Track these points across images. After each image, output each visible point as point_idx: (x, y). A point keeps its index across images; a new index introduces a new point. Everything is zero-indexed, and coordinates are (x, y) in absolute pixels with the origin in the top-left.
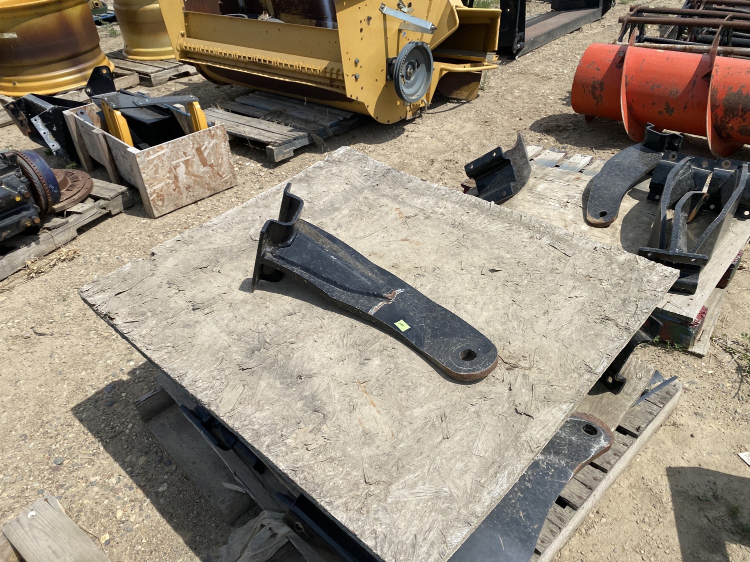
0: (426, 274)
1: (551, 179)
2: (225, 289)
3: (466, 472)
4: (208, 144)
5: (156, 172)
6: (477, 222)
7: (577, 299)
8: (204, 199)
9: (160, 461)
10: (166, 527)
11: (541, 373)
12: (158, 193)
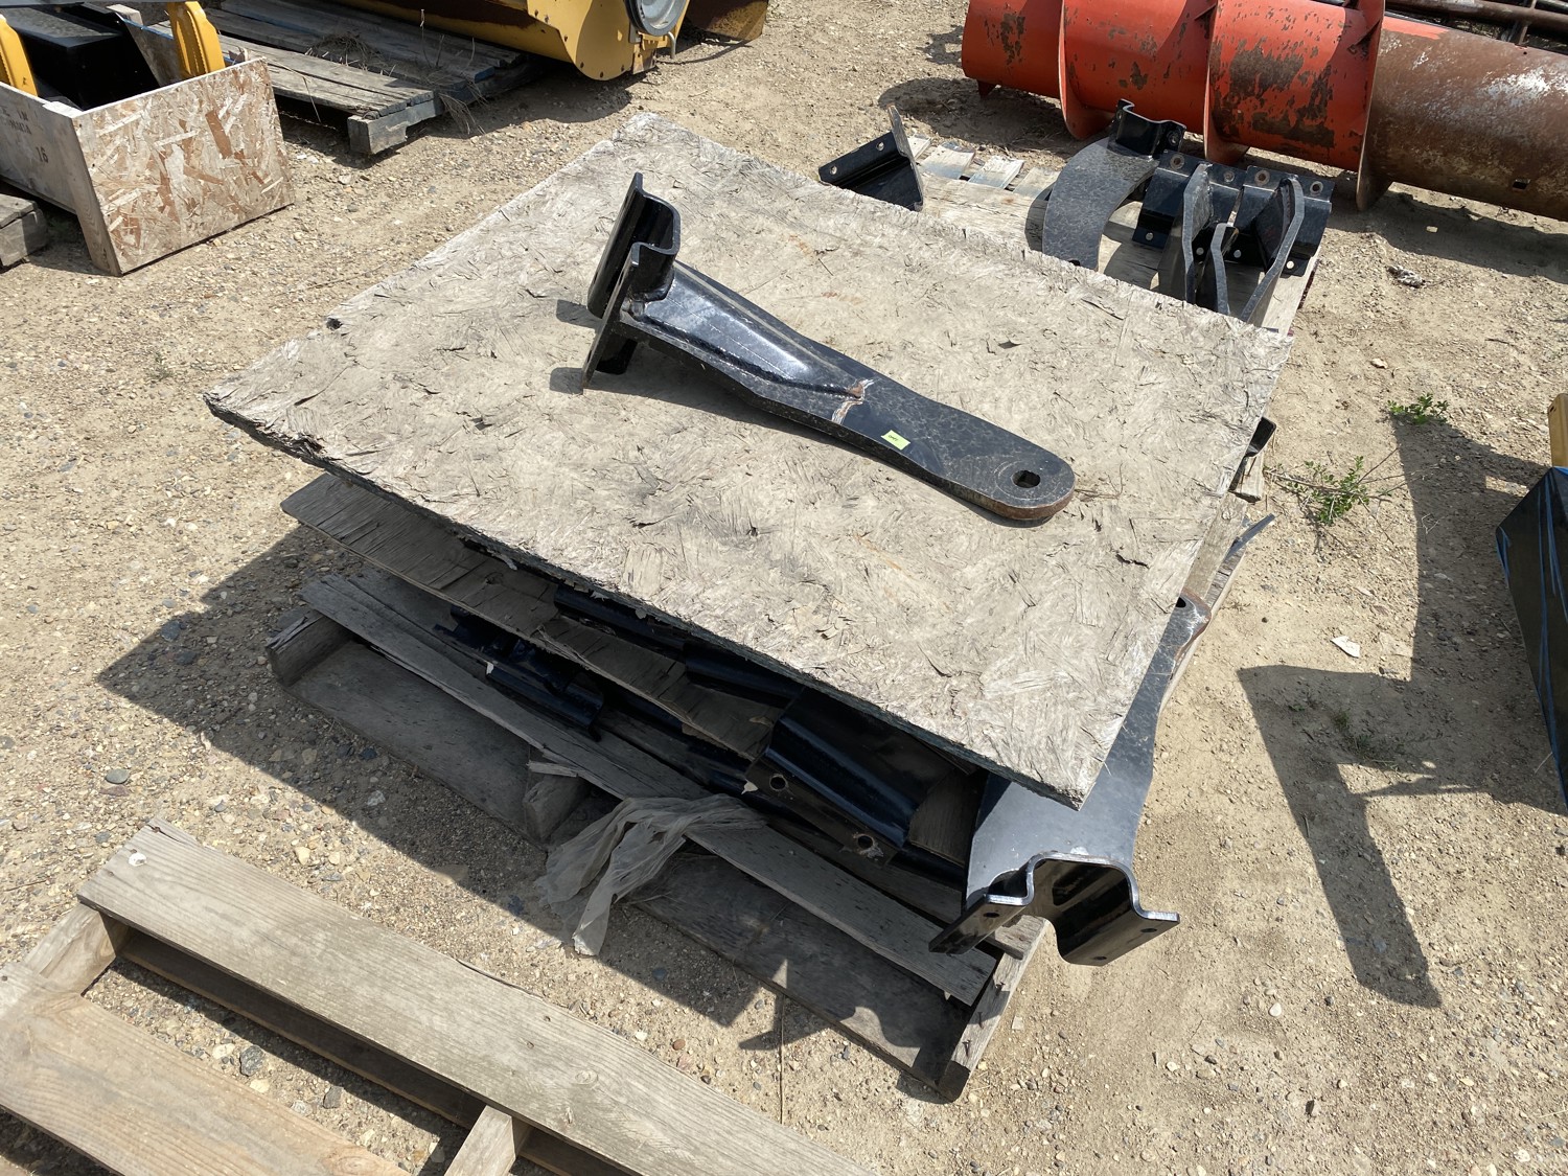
0: (892, 354)
1: (963, 201)
2: (522, 389)
3: (1081, 648)
4: (232, 105)
5: (121, 165)
6: (951, 262)
7: (1154, 388)
8: (225, 232)
9: (350, 753)
10: (408, 867)
11: (1135, 502)
12: (125, 216)
